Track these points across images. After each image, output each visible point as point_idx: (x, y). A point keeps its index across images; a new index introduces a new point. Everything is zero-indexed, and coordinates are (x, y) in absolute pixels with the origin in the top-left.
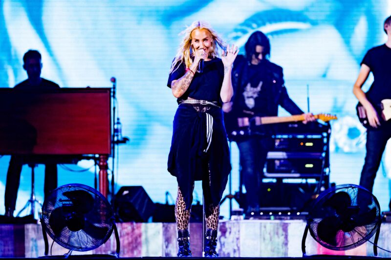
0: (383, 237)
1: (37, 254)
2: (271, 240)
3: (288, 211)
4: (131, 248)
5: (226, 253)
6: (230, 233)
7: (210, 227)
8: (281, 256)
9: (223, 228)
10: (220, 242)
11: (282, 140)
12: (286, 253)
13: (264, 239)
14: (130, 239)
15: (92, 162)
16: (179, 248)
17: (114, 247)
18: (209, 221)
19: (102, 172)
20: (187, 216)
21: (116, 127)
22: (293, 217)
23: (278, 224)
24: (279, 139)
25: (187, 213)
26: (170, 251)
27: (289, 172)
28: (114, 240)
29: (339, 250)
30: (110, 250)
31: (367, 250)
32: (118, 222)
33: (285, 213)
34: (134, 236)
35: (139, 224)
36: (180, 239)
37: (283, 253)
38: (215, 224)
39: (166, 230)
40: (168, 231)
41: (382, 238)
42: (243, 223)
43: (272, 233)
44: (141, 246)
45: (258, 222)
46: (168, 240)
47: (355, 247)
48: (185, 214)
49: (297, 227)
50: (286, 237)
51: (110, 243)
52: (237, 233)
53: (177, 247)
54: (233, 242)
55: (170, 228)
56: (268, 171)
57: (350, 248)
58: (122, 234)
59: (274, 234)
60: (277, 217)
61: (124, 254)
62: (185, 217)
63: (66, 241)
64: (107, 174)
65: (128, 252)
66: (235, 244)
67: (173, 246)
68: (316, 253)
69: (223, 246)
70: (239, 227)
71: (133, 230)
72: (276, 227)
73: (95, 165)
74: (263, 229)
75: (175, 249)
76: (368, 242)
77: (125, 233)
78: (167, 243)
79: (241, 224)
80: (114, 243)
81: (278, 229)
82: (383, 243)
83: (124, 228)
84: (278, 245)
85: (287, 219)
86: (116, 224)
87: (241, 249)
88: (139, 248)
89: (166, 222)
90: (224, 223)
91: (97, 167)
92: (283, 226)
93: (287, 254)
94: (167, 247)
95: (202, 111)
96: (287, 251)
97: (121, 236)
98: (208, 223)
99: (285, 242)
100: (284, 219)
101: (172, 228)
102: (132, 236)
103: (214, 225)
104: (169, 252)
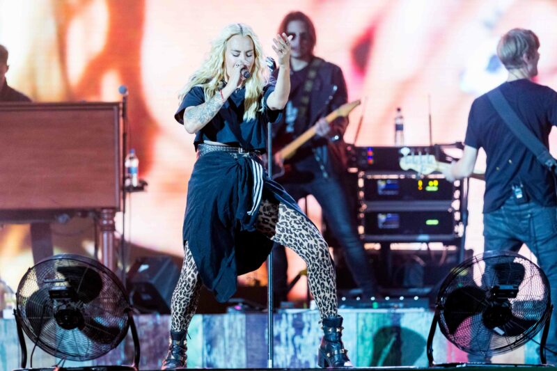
3: (400, 295)
4: (153, 355)
5: (303, 362)
6: (309, 329)
9: (298, 323)
10: (294, 344)
13: (363, 339)
14: (152, 342)
19: (105, 236)
22: (409, 303)
23: (384, 314)
26: (215, 359)
27: (401, 233)
30: (119, 358)
31: (525, 355)
32: (136, 314)
33: (395, 298)
34: (158, 337)
39: (208, 327)
40: (212, 328)
43: (376, 330)
45: (352, 312)
46: (211, 342)
49: (415, 319)
50: (398, 335)
54: (314, 344)
55: (214, 323)
56: (368, 232)
60: (383, 304)
61: (142, 364)
65: (148, 361)
67: (219, 351)
68: (445, 360)
69: (298, 351)
71: (156, 326)
72: (382, 319)
74: (361, 323)
75: (223, 357)
77: (143, 333)
78: (209, 347)
81: (384, 322)
83: (142, 324)
85: (398, 307)
89: (207, 313)
90: (300, 315)
92: (392, 318)
94: (209, 353)
96: (400, 358)
99: (397, 344)
100: (393, 307)
101: (217, 323)
102: (154, 337)
104: (213, 361)
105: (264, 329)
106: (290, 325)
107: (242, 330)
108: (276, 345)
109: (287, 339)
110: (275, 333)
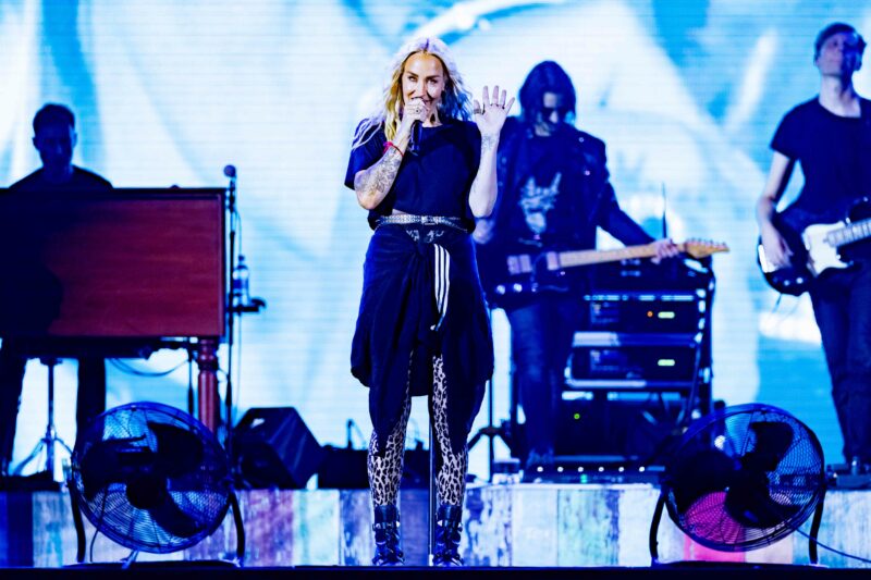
0: (831, 520)
1: (60, 559)
2: (581, 528)
3: (619, 464)
4: (268, 546)
5: (481, 558)
6: (490, 512)
7: (446, 500)
8: (602, 563)
9: (474, 502)
10: (469, 533)
11: (606, 305)
12: (614, 558)
13: (566, 526)
14: (268, 526)
15: (183, 353)
16: (375, 545)
17: (231, 543)
18: (444, 487)
19: (204, 376)
20: (394, 474)
21: (236, 275)
22: (631, 477)
23: (596, 491)
24: (597, 302)
25: (394, 467)
26: (356, 553)
27: (622, 377)
28: (231, 527)
29: (733, 551)
30: (222, 550)
31: (794, 551)
32: (240, 487)
33: (611, 469)
34: (277, 519)
35: (287, 493)
36: (378, 525)
37: (607, 558)
38: (456, 493)
39: (347, 506)
40: (353, 508)
41: (828, 525)
42: (518, 490)
43: (584, 514)
44: (291, 542)
45: (552, 488)
46: (351, 529)
47: (769, 543)
48: (391, 470)
49: (639, 499)
50: (615, 521)
51: (223, 536)
52: (506, 512)
53: (371, 544)
54: (496, 532)
55: (356, 502)
56: (576, 376)
57: (758, 547)
58: (250, 514)
59: (588, 513)
60: (595, 478)
61: (254, 558)
62: (390, 478)
63: (124, 530)
64: (216, 382)
65: (262, 555)
66: (501, 537)
67: (363, 541)
68: (680, 556)
69: (474, 542)
70: (510, 499)
71: (274, 505)
72: (592, 498)
73: (190, 360)
74: (563, 503)
75: (367, 549)
76: (796, 533)
77: (255, 513)
78: (348, 535)
79: (514, 493)
80: (231, 534)
81: (596, 503)
82: (830, 536)
83: (255, 502)
84: (597, 539)
85: (617, 482)
86: (237, 493)
87: (515, 547)
88: (287, 545)
89: (347, 488)
90: (477, 491)
91: (195, 365)
92: (608, 497)
93: (617, 560)
94: (349, 544)
95: (425, 240)
96: (617, 554)
97: (246, 520)
98: (441, 490)
99: (611, 534)
100: (610, 482)
101: (361, 502)
102: (271, 519)
103: (454, 495)
104: (353, 555)
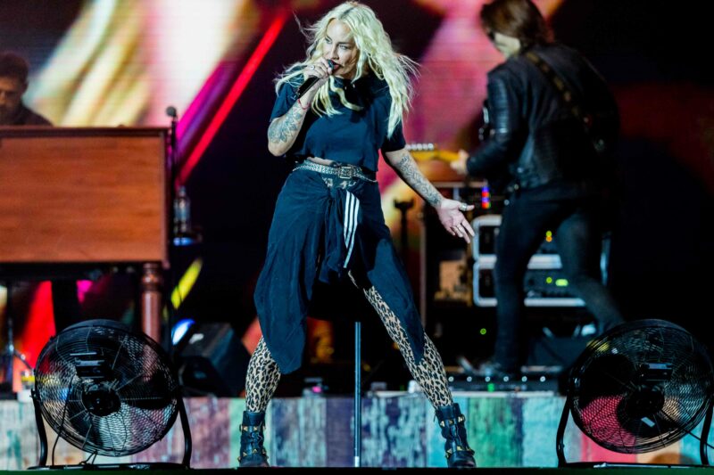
1: (19, 464)
2: (489, 430)
4: (207, 449)
5: (399, 458)
6: (407, 418)
8: (507, 464)
9: (392, 409)
13: (475, 431)
14: (206, 431)
17: (174, 446)
19: (149, 297)
23: (502, 399)
26: (287, 456)
28: (174, 434)
30: (166, 453)
32: (188, 395)
34: (214, 426)
35: (224, 401)
37: (512, 460)
39: (279, 413)
40: (283, 415)
43: (491, 419)
44: (228, 446)
45: (462, 396)
46: (282, 434)
47: (664, 445)
49: (541, 405)
50: (519, 427)
51: (167, 441)
52: (421, 418)
54: (413, 436)
55: (286, 409)
56: (482, 295)
57: (654, 449)
65: (201, 458)
66: (417, 440)
67: (293, 444)
68: (580, 457)
69: (392, 445)
71: (212, 413)
72: (499, 406)
74: (473, 410)
75: (297, 452)
76: (688, 436)
77: (196, 421)
78: (280, 439)
80: (174, 439)
84: (503, 442)
85: (520, 390)
87: (430, 450)
88: (225, 450)
90: (395, 399)
92: (513, 404)
93: (521, 462)
94: (280, 447)
96: (522, 455)
99: (516, 437)
100: (514, 390)
101: (290, 409)
102: (209, 426)
104: (284, 457)
105: (349, 418)
106: (383, 413)
107: (321, 419)
108: (364, 437)
109: (378, 430)
110: (364, 422)
